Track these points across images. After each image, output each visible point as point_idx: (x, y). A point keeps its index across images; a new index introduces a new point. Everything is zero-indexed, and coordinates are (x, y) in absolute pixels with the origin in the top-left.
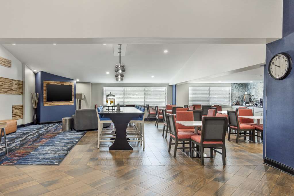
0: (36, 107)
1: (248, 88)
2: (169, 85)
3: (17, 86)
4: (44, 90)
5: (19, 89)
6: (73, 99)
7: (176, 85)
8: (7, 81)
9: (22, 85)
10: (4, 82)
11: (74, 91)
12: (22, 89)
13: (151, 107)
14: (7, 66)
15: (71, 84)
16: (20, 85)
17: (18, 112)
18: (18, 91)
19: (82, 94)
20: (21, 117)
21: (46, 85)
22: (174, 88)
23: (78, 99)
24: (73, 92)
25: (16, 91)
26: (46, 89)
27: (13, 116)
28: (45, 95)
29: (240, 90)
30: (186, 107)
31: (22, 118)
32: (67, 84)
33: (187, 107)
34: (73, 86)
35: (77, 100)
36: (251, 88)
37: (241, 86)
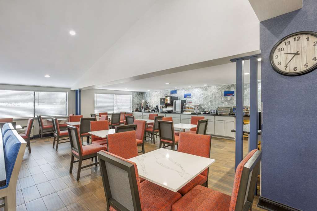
1: (144, 96)
2: (71, 90)
7: (80, 91)
13: (44, 118)
22: (78, 93)
29: (139, 98)
30: (92, 116)
33: (95, 116)
36: (147, 96)
37: (140, 94)
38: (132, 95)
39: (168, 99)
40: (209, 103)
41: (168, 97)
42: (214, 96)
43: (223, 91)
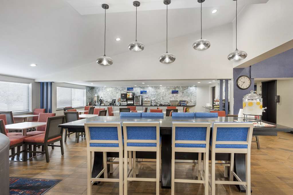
29: (90, 92)
37: (91, 89)
38: (86, 90)
39: (130, 95)
40: (161, 98)
41: (130, 93)
42: (164, 93)
43: (171, 90)
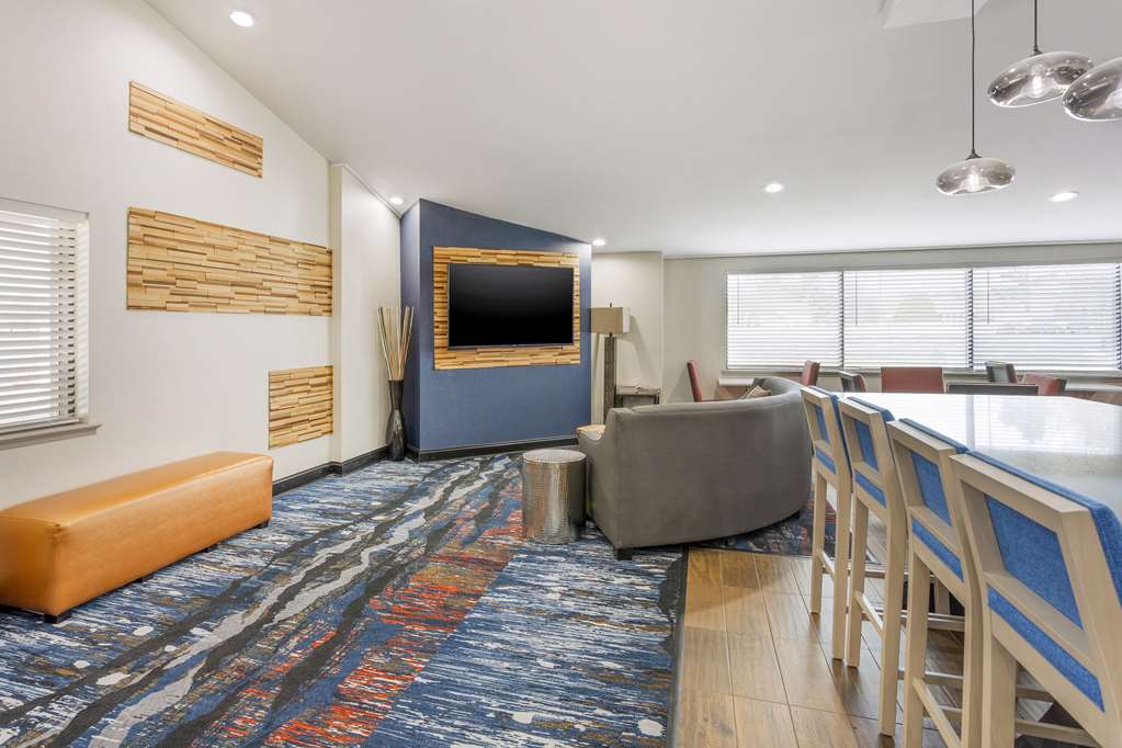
0: (398, 375)
3: (296, 273)
4: (436, 291)
5: (308, 288)
6: (577, 335)
8: (231, 243)
9: (330, 266)
10: (214, 247)
11: (581, 296)
12: (330, 287)
14: (234, 162)
15: (566, 263)
16: (317, 268)
17: (301, 401)
18: (302, 297)
19: (620, 310)
20: (326, 427)
21: (443, 268)
23: (602, 337)
24: (576, 300)
25: (295, 297)
26: (444, 285)
27: (274, 424)
28: (441, 313)
31: (331, 432)
32: (549, 259)
34: (576, 272)
35: (598, 341)
